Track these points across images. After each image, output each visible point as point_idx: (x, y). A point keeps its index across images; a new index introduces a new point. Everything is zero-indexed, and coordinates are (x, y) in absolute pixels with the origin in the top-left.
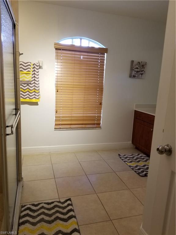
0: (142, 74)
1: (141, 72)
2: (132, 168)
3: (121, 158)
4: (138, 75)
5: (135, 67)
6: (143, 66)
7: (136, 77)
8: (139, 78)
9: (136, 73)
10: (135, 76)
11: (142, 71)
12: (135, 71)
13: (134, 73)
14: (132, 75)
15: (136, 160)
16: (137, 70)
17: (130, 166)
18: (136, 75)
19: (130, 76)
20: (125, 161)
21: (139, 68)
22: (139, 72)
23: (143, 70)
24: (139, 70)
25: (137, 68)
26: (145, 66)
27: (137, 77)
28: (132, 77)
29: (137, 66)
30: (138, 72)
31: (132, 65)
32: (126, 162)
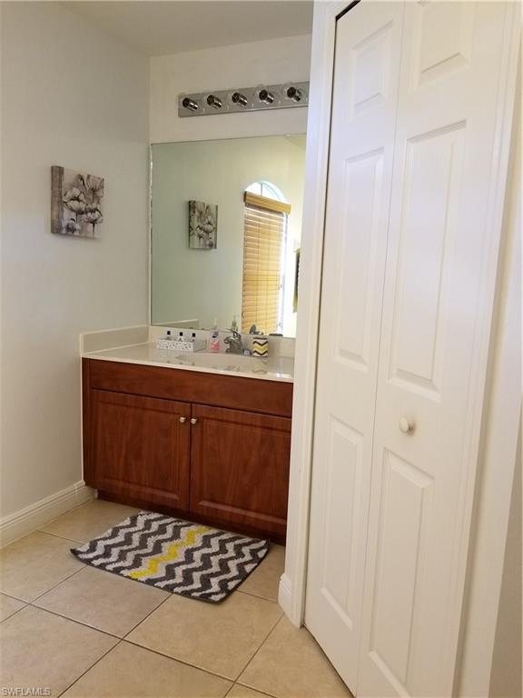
0: (94, 222)
1: (89, 214)
2: (162, 584)
3: (88, 562)
4: (82, 226)
5: (69, 194)
6: (94, 191)
7: (76, 233)
8: (87, 238)
9: (73, 215)
10: (73, 230)
11: (92, 211)
12: (72, 210)
13: (67, 216)
14: (64, 224)
15: (143, 544)
16: (75, 204)
17: (151, 582)
18: (78, 226)
19: (56, 229)
20: (117, 571)
21: (82, 197)
22: (84, 216)
23: (94, 205)
24: (82, 206)
25: (77, 199)
26: (99, 194)
27: (80, 231)
28: (64, 231)
29: (76, 192)
30: (82, 213)
31: (60, 187)
32: (125, 572)
